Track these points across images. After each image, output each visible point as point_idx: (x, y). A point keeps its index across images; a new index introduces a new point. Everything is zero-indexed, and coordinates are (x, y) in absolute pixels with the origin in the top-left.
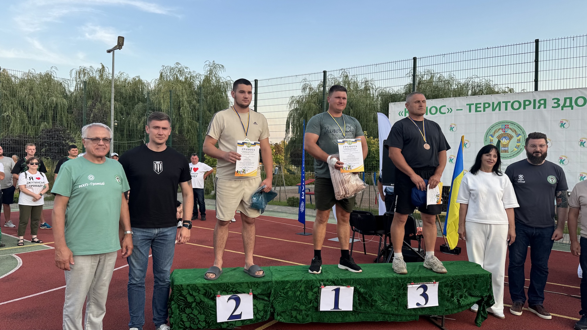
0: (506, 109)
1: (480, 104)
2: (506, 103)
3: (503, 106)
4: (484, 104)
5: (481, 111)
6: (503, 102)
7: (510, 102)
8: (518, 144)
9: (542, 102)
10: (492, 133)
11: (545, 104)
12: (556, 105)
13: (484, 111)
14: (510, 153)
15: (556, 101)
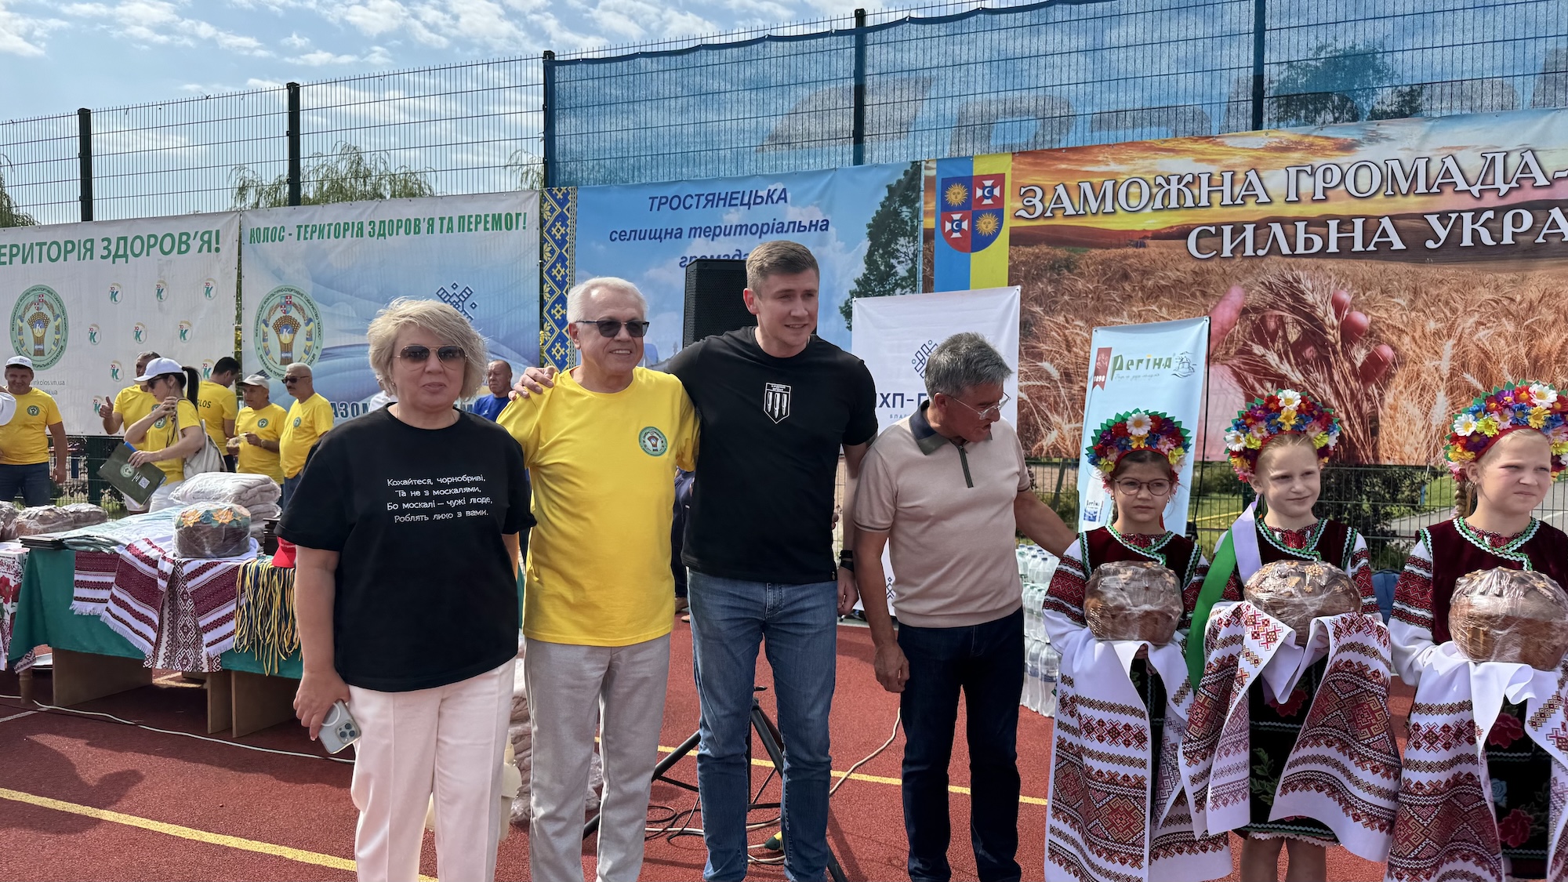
0: (40, 261)
1: (5, 246)
2: (41, 245)
3: (36, 249)
4: (12, 246)
5: (5, 263)
6: (37, 244)
7: (45, 244)
8: (57, 337)
9: (88, 245)
10: (20, 313)
11: (91, 250)
12: (105, 253)
13: (11, 263)
14: (47, 356)
15: (106, 243)
